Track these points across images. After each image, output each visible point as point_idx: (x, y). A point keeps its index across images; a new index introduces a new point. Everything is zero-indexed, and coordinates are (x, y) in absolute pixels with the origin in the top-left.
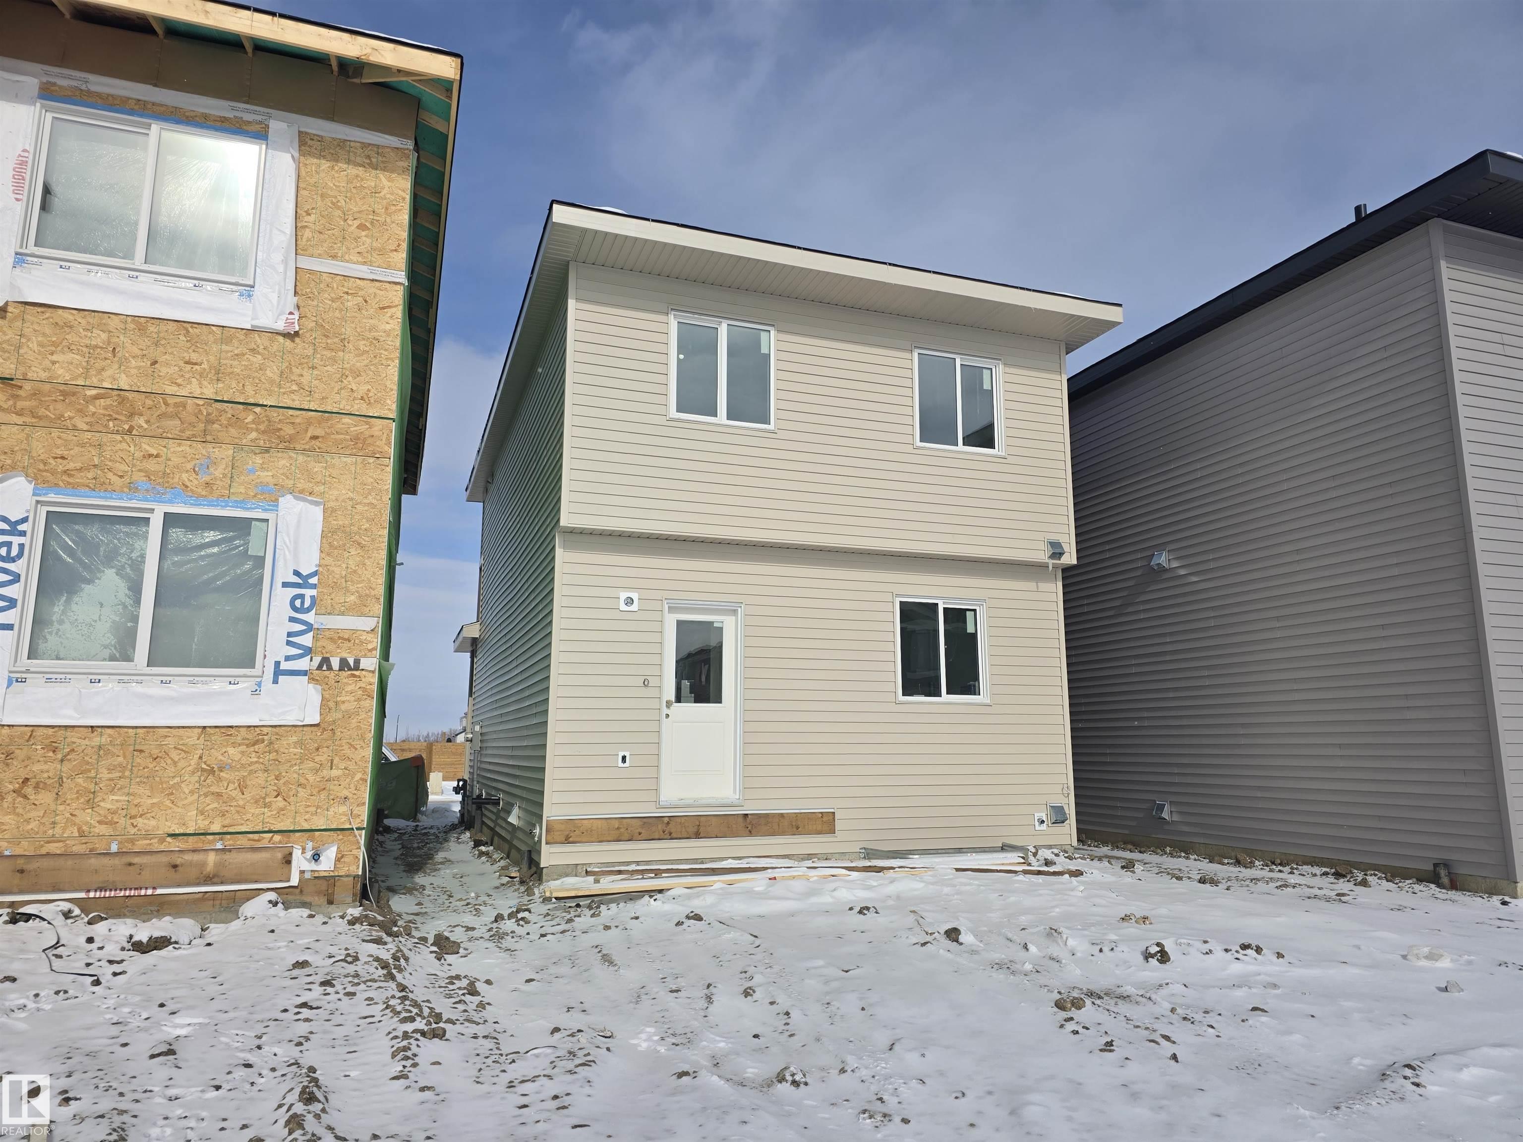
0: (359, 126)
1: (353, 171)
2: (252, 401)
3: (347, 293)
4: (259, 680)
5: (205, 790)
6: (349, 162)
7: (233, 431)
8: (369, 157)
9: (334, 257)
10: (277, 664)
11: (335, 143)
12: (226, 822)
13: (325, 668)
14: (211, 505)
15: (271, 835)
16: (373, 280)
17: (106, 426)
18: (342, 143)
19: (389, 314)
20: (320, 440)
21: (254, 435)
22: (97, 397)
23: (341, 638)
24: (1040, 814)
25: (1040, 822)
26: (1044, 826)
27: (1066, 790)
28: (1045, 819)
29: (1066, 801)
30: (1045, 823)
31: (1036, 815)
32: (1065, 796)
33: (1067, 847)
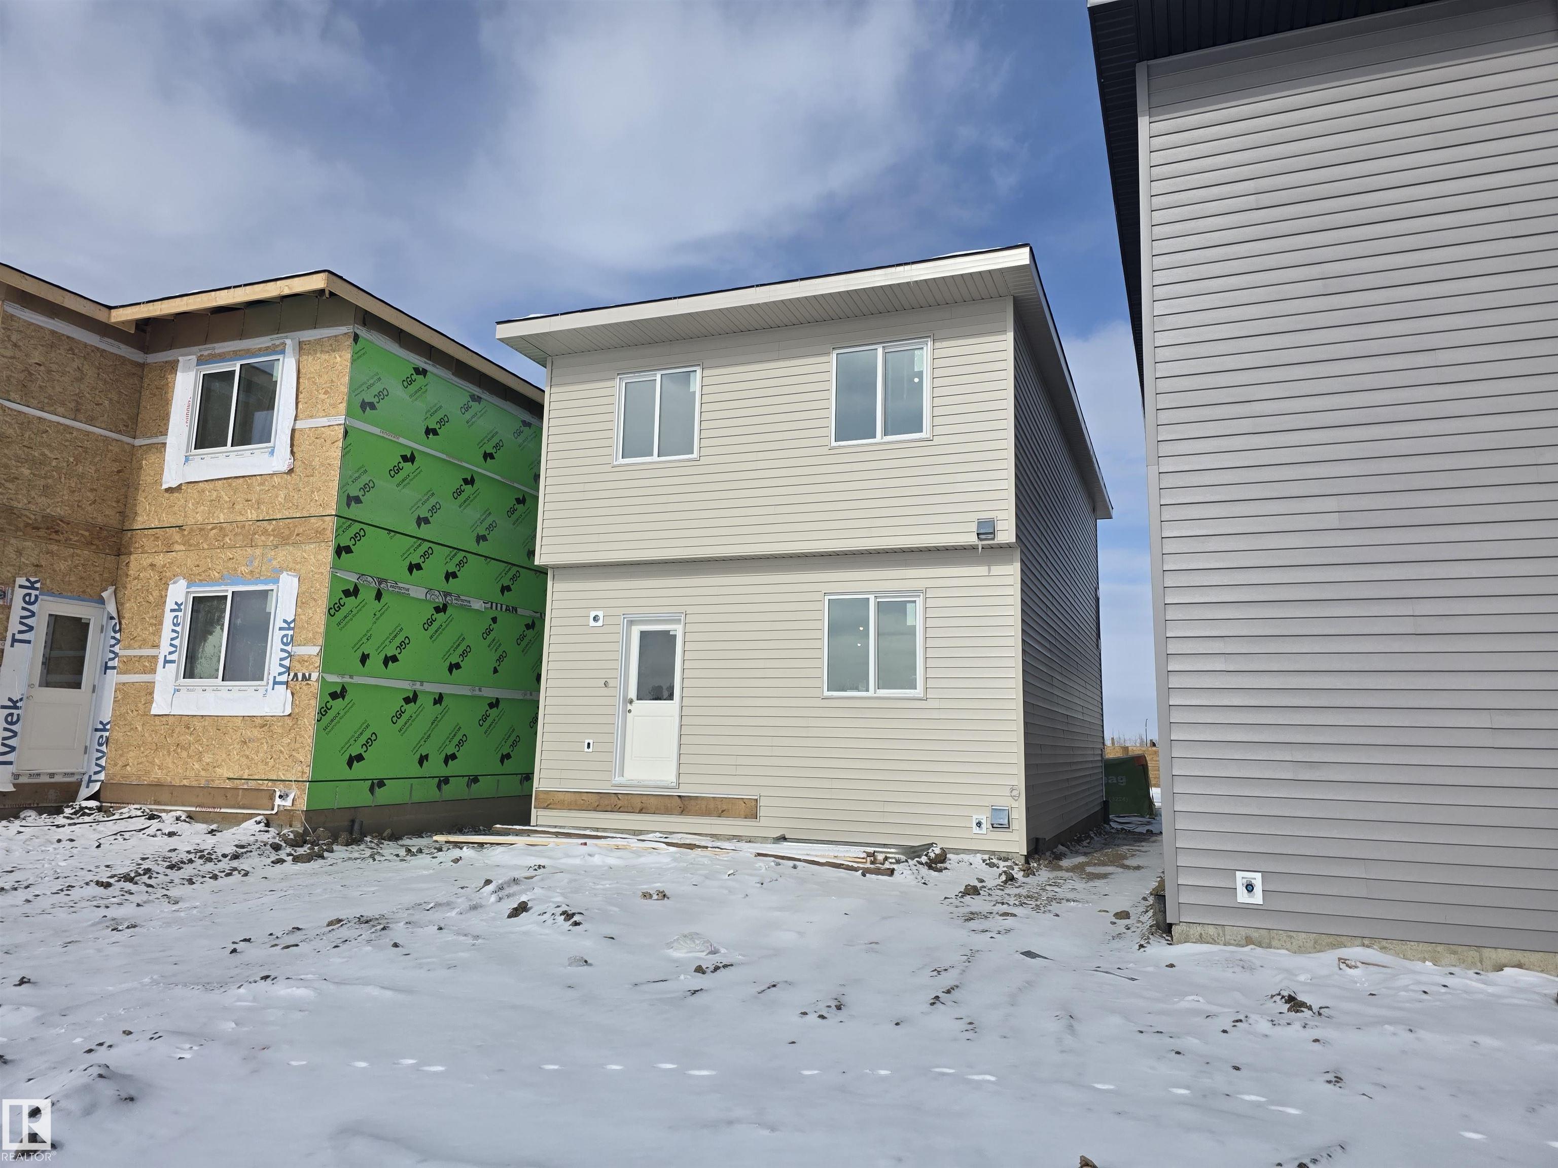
0: (327, 327)
1: (325, 357)
2: (271, 518)
3: (317, 438)
4: (266, 687)
5: (242, 753)
6: (322, 352)
7: (263, 538)
8: (331, 345)
9: (312, 417)
10: (275, 677)
11: (316, 342)
12: (250, 773)
13: (295, 680)
14: (253, 584)
15: (267, 782)
16: (329, 426)
17: (214, 545)
18: (319, 341)
19: (335, 447)
20: (300, 535)
21: (272, 538)
22: (212, 529)
23: (302, 660)
24: (980, 817)
25: (979, 824)
26: (984, 831)
27: (1015, 793)
28: (984, 821)
29: (1015, 804)
30: (984, 826)
31: (975, 817)
32: (1015, 800)
33: (1015, 855)
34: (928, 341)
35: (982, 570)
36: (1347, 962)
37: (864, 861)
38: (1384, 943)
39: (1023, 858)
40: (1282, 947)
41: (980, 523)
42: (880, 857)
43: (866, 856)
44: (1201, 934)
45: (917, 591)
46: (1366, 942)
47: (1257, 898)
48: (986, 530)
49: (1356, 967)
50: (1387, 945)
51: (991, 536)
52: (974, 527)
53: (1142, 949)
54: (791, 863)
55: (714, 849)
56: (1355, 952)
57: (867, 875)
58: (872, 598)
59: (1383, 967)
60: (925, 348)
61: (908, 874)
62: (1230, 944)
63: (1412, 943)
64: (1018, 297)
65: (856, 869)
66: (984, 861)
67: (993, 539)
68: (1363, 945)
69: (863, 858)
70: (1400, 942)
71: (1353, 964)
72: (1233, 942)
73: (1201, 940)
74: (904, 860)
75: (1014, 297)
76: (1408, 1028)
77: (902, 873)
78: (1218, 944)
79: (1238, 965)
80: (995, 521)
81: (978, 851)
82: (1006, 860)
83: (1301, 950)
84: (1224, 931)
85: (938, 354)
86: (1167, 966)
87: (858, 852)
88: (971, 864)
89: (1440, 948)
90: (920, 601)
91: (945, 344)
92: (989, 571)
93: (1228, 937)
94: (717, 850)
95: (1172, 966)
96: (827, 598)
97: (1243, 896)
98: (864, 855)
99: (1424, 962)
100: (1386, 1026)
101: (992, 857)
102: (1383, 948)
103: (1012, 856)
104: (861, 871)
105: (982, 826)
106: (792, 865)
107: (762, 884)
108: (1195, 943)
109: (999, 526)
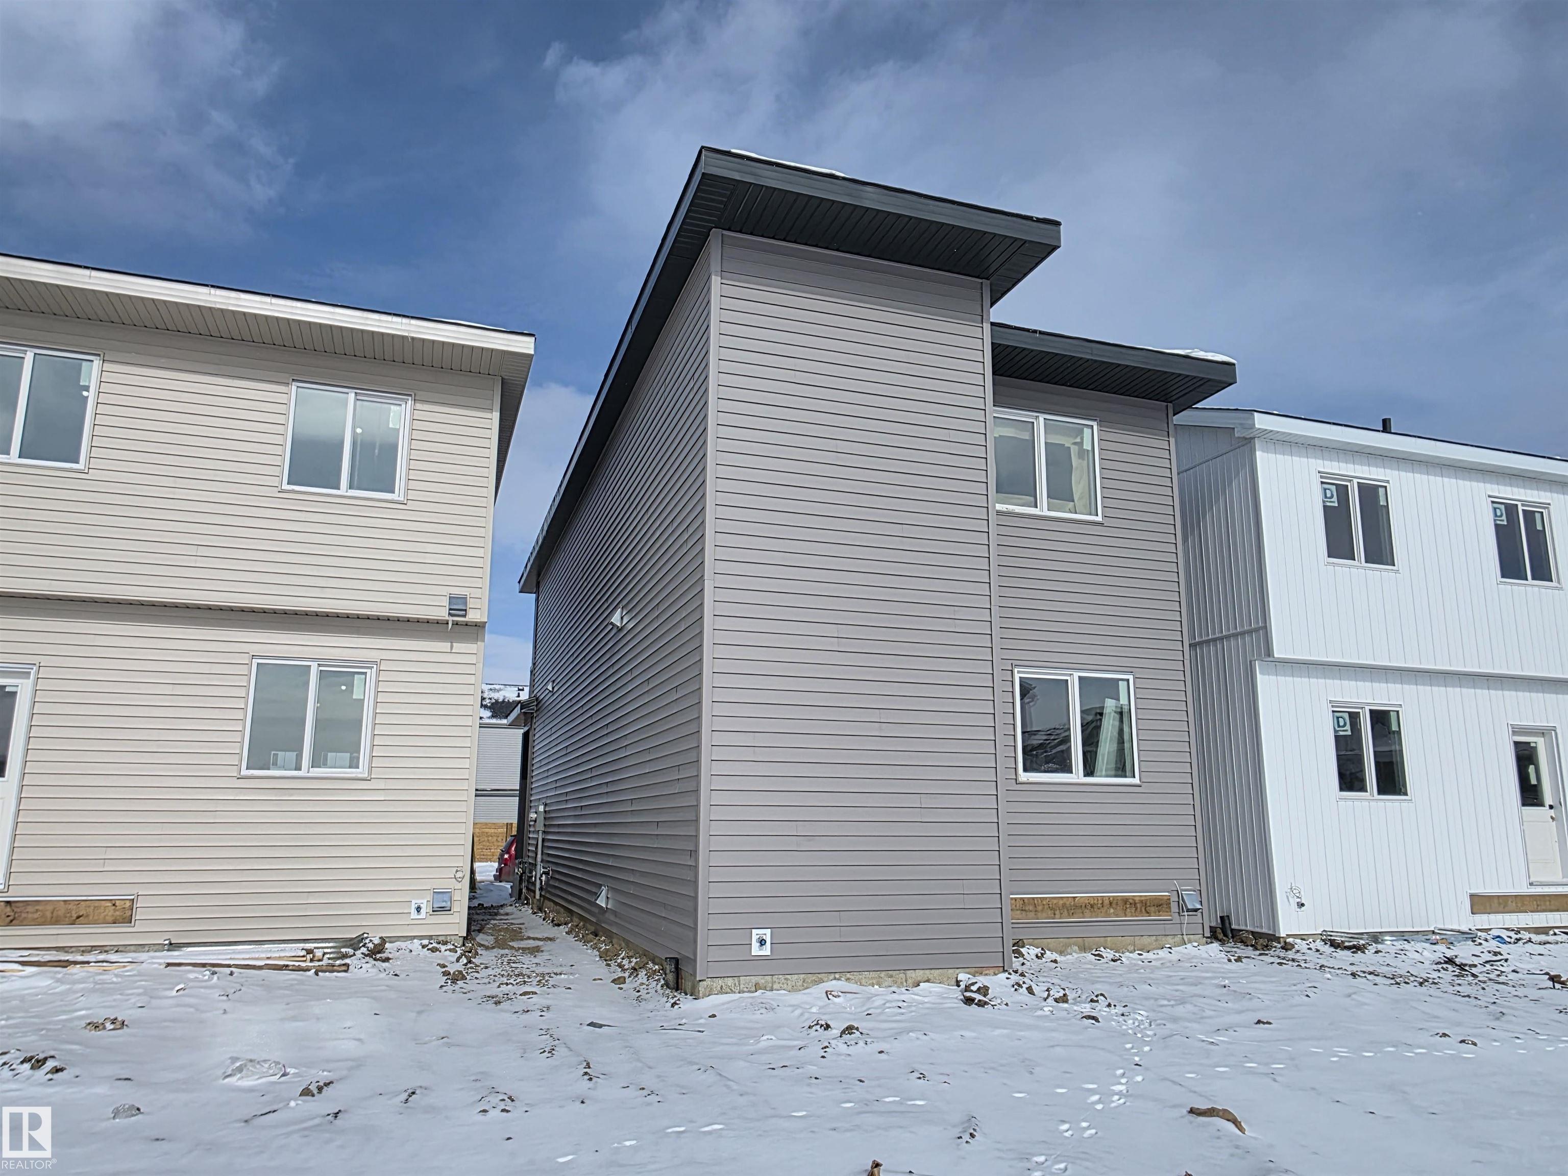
24: (419, 901)
25: (418, 909)
26: (423, 914)
27: (459, 875)
28: (423, 906)
29: (459, 886)
30: (423, 911)
31: (414, 902)
32: (458, 881)
33: (453, 938)
34: (408, 400)
35: (445, 646)
36: (832, 993)
37: (305, 959)
38: (848, 975)
39: (461, 939)
40: (781, 989)
41: (452, 599)
42: (319, 953)
43: (306, 954)
44: (722, 986)
45: (369, 664)
46: (837, 976)
47: (766, 951)
48: (458, 605)
49: (839, 996)
50: (851, 977)
51: (463, 613)
52: (445, 602)
53: (676, 1007)
54: (228, 970)
55: (100, 964)
56: (832, 985)
57: (320, 973)
58: (314, 666)
59: (855, 993)
60: (404, 406)
61: (369, 968)
62: (744, 992)
63: (866, 973)
64: (504, 379)
65: (307, 969)
66: (424, 947)
67: (465, 616)
68: (835, 979)
69: (303, 956)
70: (858, 973)
71: (836, 994)
72: (745, 989)
73: (722, 991)
74: (352, 954)
75: (503, 379)
76: (923, 1033)
77: (361, 967)
78: (735, 993)
79: (762, 1008)
80: (468, 598)
81: (415, 937)
82: (445, 943)
83: (794, 989)
84: (739, 982)
85: (417, 415)
86: (710, 1017)
87: (296, 949)
88: (411, 951)
89: (883, 974)
90: (371, 674)
91: (426, 407)
92: (452, 647)
93: (742, 986)
94: (105, 964)
95: (714, 1016)
96: (255, 662)
97: (756, 950)
98: (304, 953)
99: (873, 987)
100: (911, 1034)
101: (432, 941)
102: (848, 979)
103: (451, 939)
104: (313, 971)
105: (421, 910)
106: (229, 972)
107: (228, 996)
108: (716, 994)
109: (471, 604)
